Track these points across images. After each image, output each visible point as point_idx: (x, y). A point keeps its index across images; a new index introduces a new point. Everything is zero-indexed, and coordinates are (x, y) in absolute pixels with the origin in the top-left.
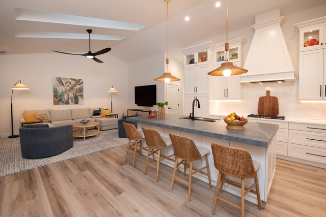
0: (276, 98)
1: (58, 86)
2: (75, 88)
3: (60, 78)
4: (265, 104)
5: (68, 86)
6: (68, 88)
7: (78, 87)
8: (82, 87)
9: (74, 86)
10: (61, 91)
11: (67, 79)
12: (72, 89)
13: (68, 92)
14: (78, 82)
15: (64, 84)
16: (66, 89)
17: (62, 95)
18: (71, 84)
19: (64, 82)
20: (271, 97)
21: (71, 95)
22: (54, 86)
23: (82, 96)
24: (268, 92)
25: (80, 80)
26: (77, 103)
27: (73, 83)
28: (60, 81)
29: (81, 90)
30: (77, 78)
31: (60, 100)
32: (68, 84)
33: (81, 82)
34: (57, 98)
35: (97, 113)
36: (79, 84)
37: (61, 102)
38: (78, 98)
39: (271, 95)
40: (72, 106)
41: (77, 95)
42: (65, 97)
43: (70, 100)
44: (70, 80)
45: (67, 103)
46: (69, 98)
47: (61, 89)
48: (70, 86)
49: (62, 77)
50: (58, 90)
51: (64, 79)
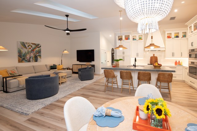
0: (157, 57)
1: (22, 48)
2: (35, 50)
3: (24, 42)
4: (153, 59)
5: (30, 48)
6: (30, 50)
7: (37, 49)
8: (40, 49)
9: (35, 48)
10: (24, 52)
11: (29, 43)
12: (33, 50)
13: (30, 53)
14: (38, 46)
15: (27, 47)
16: (28, 51)
17: (25, 55)
18: (32, 47)
19: (27, 45)
20: (155, 57)
21: (32, 55)
22: (19, 49)
23: (40, 56)
24: (154, 55)
25: (39, 44)
26: (36, 61)
27: (34, 46)
28: (23, 44)
29: (39, 52)
30: (37, 43)
31: (24, 59)
32: (30, 47)
33: (40, 46)
34: (21, 58)
35: (53, 67)
36: (38, 48)
37: (24, 61)
38: (37, 58)
39: (155, 56)
40: (33, 64)
41: (37, 55)
42: (28, 57)
43: (31, 59)
44: (31, 45)
45: (29, 61)
46: (30, 58)
47: (24, 51)
48: (31, 48)
49: (25, 41)
50: (22, 51)
51: (26, 43)
